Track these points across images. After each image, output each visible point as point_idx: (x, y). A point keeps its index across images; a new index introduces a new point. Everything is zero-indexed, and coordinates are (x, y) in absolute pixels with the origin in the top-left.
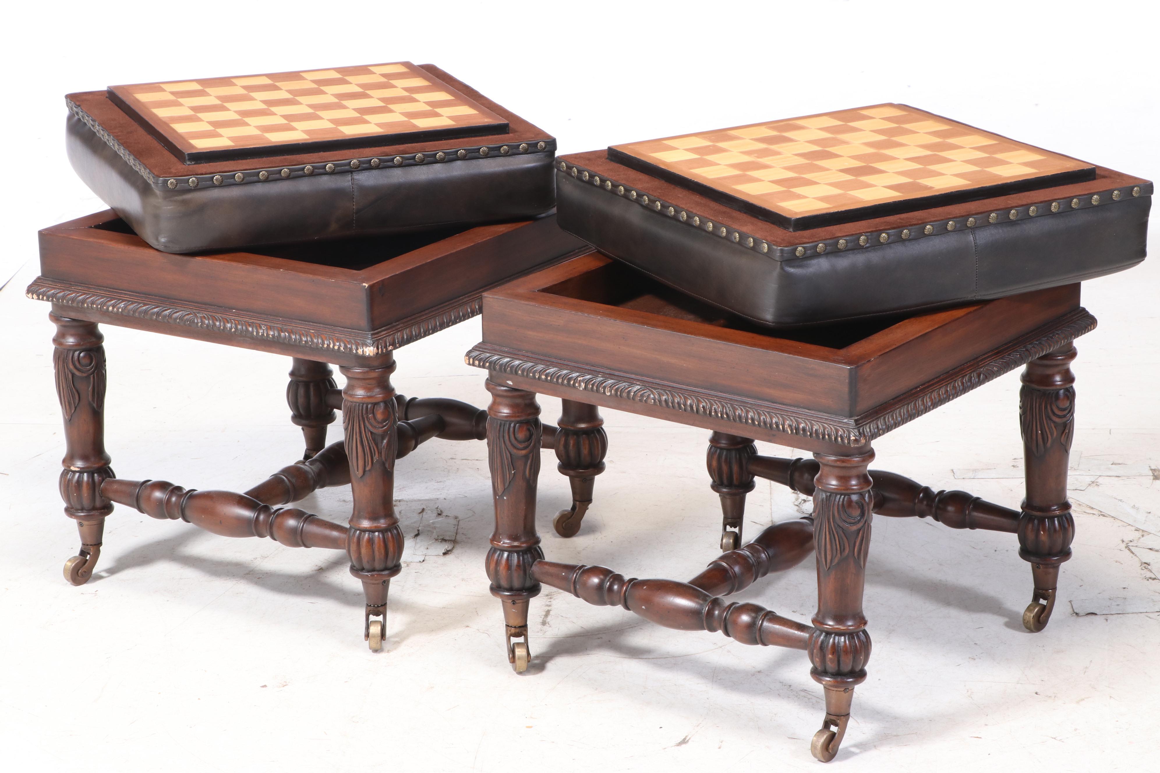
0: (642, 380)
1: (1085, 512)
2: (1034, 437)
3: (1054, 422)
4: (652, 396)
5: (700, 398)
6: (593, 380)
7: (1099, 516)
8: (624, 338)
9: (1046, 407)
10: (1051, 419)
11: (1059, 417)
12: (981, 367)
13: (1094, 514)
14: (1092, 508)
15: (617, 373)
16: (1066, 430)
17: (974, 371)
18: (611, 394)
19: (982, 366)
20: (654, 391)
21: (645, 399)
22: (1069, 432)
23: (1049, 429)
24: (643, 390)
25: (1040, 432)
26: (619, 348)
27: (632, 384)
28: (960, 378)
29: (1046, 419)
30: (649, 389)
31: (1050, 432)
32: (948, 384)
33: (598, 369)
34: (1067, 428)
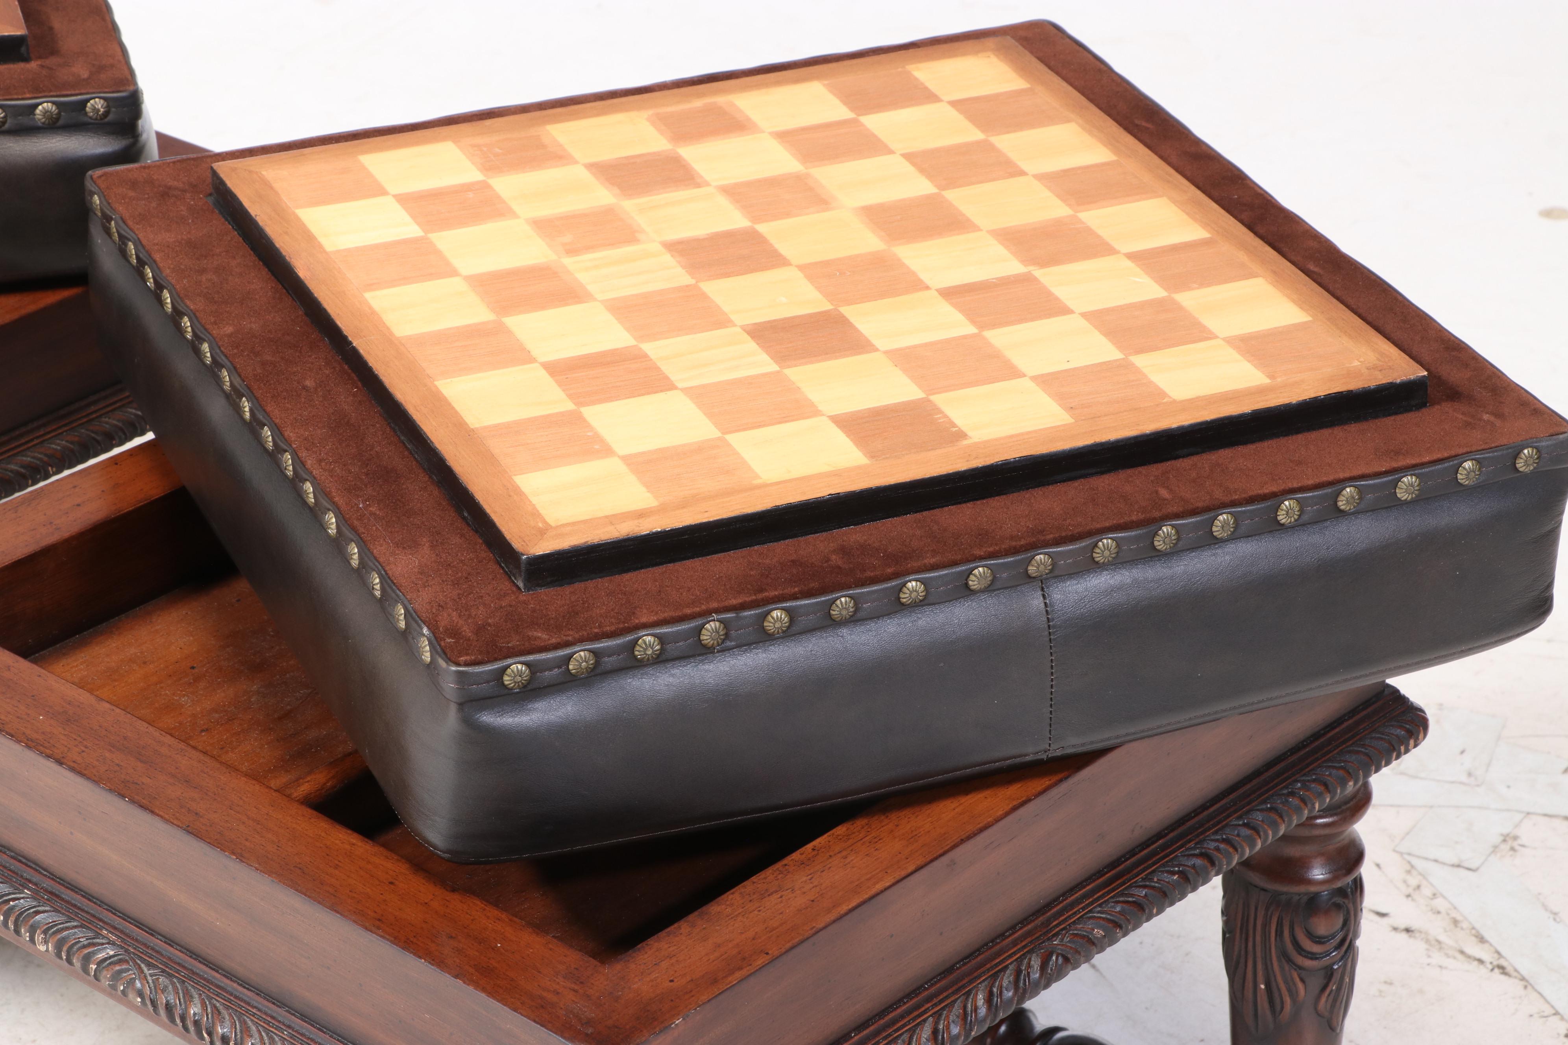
0: (122, 932)
1: (1462, 952)
2: (1249, 994)
3: (1300, 968)
4: (138, 985)
5: (250, 1023)
6: (8, 901)
7: (1492, 970)
8: (80, 813)
9: (1279, 933)
10: (1290, 961)
11: (1313, 956)
12: (1053, 936)
13: (1481, 961)
14: (1482, 940)
15: (67, 894)
16: (1331, 984)
17: (1031, 952)
18: (47, 950)
19: (1057, 930)
20: (145, 969)
21: (122, 988)
22: (1339, 989)
23: (1286, 982)
24: (120, 961)
25: (1263, 986)
26: (71, 833)
27: (98, 935)
28: (984, 981)
29: (1279, 960)
30: (136, 963)
31: (1289, 990)
32: (943, 1009)
33: (28, 873)
34: (1333, 980)
